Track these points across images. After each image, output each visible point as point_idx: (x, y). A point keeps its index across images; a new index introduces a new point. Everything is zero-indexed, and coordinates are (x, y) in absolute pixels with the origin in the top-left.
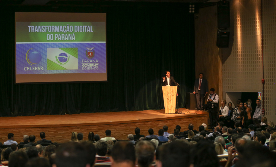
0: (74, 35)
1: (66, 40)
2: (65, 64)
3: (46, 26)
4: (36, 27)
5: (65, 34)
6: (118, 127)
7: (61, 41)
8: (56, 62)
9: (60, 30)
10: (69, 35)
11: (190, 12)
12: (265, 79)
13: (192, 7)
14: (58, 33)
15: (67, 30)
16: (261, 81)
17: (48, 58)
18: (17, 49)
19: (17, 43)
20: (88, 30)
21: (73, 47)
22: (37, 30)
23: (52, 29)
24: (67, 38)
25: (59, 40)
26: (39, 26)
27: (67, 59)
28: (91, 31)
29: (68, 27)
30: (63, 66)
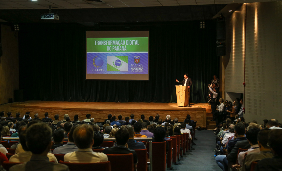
0: (125, 47)
1: (120, 51)
2: (119, 67)
3: (107, 41)
4: (100, 41)
5: (119, 46)
6: (124, 113)
7: (117, 51)
8: (113, 66)
9: (116, 44)
10: (122, 47)
11: (201, 27)
12: (246, 82)
13: (202, 24)
14: (115, 45)
15: (121, 44)
16: (243, 84)
17: (108, 63)
18: (87, 56)
19: (87, 52)
20: (136, 43)
21: (124, 56)
22: (101, 44)
23: (111, 43)
24: (121, 49)
25: (116, 51)
26: (102, 41)
27: (120, 64)
28: (138, 44)
29: (122, 41)
30: (118, 69)
